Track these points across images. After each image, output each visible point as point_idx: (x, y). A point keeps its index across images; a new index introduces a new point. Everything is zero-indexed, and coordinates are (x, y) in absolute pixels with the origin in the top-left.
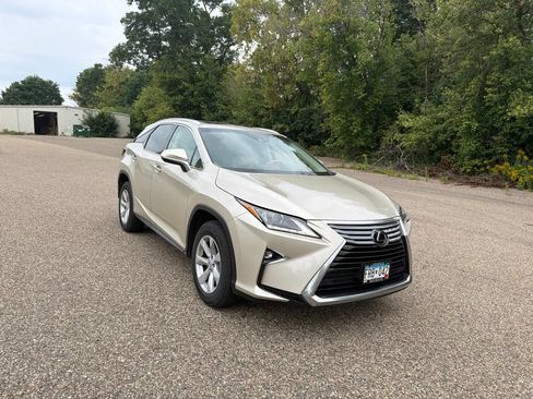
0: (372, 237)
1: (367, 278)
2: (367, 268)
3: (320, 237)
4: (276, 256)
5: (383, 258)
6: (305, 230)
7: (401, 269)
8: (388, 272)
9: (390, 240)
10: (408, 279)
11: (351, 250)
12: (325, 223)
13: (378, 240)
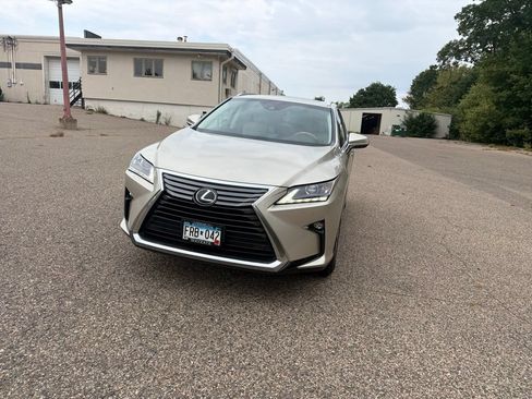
0: (192, 193)
1: (187, 235)
2: (187, 224)
3: (153, 184)
6: (151, 177)
8: (219, 239)
9: (218, 203)
10: (275, 264)
11: (169, 200)
12: (161, 171)
13: (202, 198)
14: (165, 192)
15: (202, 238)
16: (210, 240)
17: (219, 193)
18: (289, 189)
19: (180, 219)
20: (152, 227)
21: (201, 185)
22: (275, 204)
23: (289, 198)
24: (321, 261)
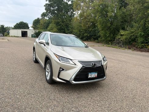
0: (91, 65)
1: (89, 77)
2: (89, 73)
3: (76, 65)
4: (63, 70)
5: (94, 71)
7: (102, 74)
8: (97, 75)
9: (97, 66)
10: (105, 77)
12: (77, 60)
13: (93, 66)
15: (93, 76)
16: (95, 76)
17: (96, 63)
19: (87, 73)
20: (78, 77)
21: (91, 62)
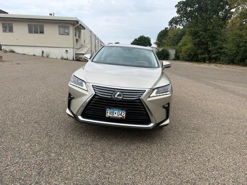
0: (110, 94)
1: (108, 114)
2: (107, 109)
3: (87, 91)
5: (119, 107)
6: (84, 87)
8: (124, 115)
9: (124, 98)
11: (98, 99)
12: (91, 84)
13: (116, 96)
14: (95, 95)
15: (116, 115)
16: (120, 116)
17: (124, 93)
18: (154, 90)
19: (104, 107)
20: (88, 112)
21: (114, 90)
22: (149, 97)
23: (154, 94)
24: (167, 122)
